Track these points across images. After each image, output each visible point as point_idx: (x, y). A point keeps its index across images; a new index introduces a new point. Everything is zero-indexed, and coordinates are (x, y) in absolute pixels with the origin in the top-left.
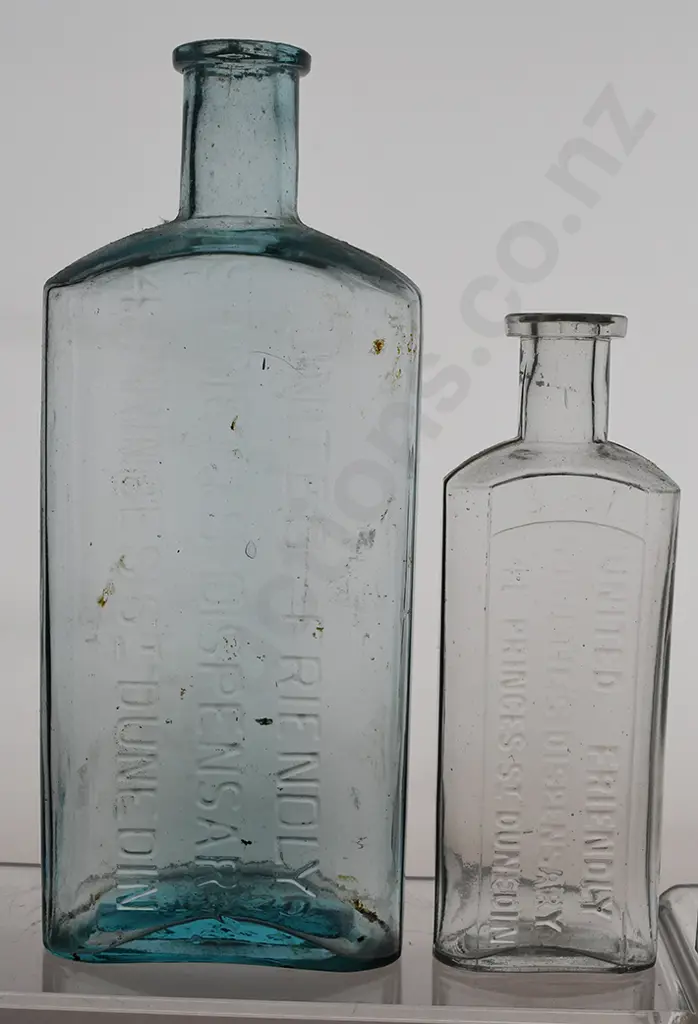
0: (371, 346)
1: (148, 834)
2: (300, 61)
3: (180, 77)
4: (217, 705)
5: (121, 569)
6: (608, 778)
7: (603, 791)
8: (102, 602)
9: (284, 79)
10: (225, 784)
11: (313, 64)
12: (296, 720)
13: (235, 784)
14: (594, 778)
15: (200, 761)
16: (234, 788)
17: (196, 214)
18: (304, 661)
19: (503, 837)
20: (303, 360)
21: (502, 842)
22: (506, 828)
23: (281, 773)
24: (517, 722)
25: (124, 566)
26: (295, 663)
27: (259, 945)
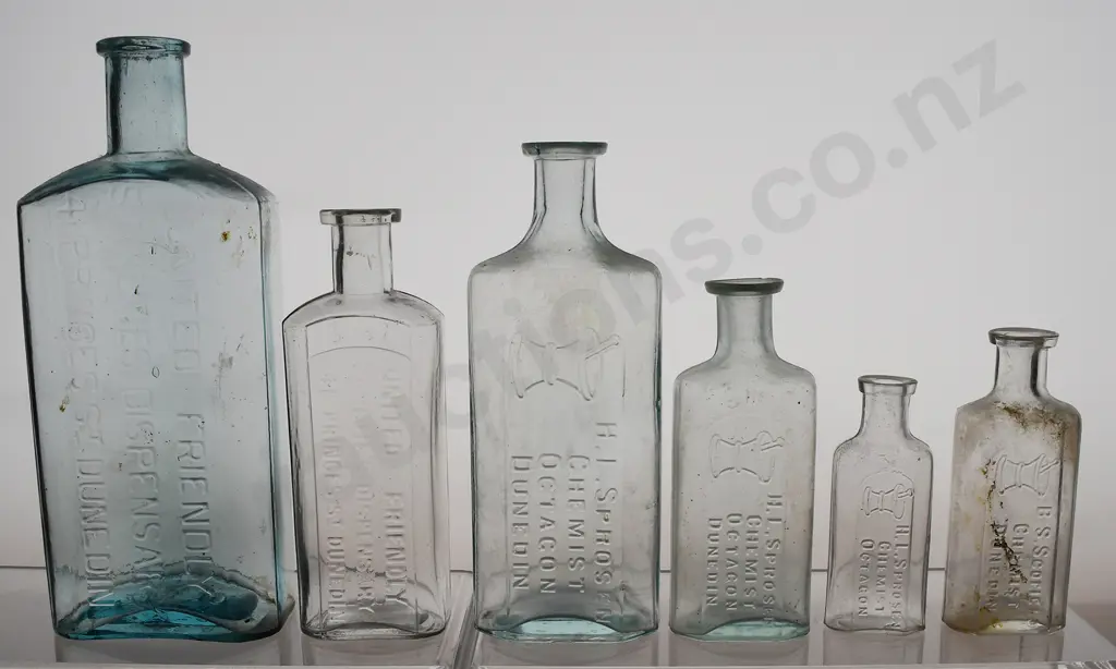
0: (220, 235)
1: (105, 558)
2: (183, 48)
3: (101, 59)
4: (142, 474)
5: (72, 388)
6: (398, 514)
7: (396, 522)
8: (62, 409)
9: (172, 61)
10: (149, 525)
11: (192, 50)
12: (191, 482)
13: (156, 524)
14: (389, 514)
15: (133, 510)
16: (156, 527)
17: (121, 151)
18: (192, 444)
19: (332, 554)
20: (177, 248)
21: (332, 557)
22: (333, 547)
23: (184, 517)
24: (336, 478)
25: (74, 386)
26: (186, 445)
27: (187, 626)
